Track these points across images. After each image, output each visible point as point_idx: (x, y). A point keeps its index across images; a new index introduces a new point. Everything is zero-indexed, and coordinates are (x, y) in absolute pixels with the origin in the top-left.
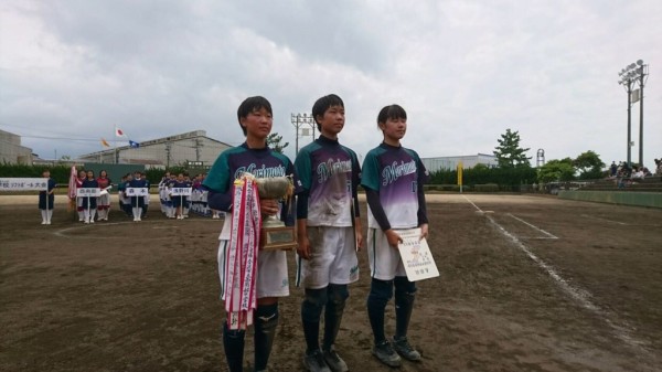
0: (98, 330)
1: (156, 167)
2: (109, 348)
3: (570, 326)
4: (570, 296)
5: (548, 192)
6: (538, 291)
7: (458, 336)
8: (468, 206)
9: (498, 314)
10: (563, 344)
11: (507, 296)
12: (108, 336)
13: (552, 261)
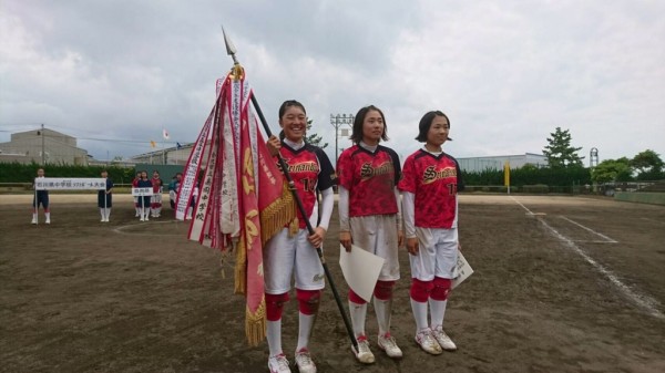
0: (164, 322)
2: (175, 339)
3: (637, 335)
4: (634, 304)
5: (603, 193)
6: (599, 297)
7: (516, 340)
8: (517, 208)
9: (557, 320)
10: (630, 352)
11: (566, 302)
12: (174, 327)
13: (612, 266)
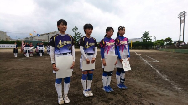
0: (34, 85)
1: (45, 41)
2: (38, 89)
3: (161, 85)
4: (162, 77)
5: (156, 49)
6: (153, 76)
7: (131, 87)
8: (134, 53)
9: (142, 81)
10: (160, 89)
11: (145, 77)
12: (38, 86)
13: (157, 68)
